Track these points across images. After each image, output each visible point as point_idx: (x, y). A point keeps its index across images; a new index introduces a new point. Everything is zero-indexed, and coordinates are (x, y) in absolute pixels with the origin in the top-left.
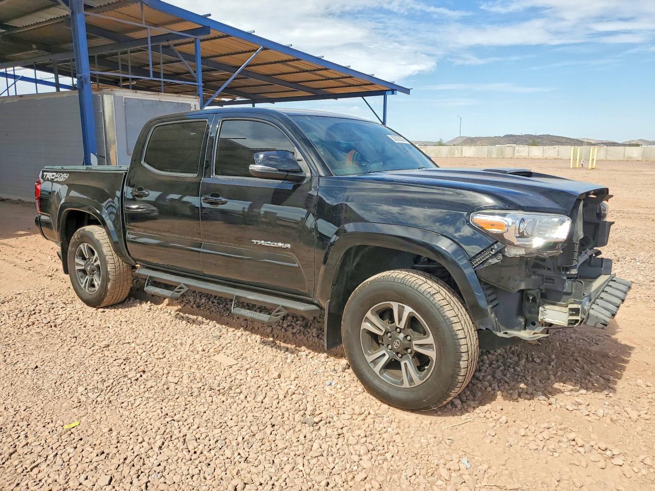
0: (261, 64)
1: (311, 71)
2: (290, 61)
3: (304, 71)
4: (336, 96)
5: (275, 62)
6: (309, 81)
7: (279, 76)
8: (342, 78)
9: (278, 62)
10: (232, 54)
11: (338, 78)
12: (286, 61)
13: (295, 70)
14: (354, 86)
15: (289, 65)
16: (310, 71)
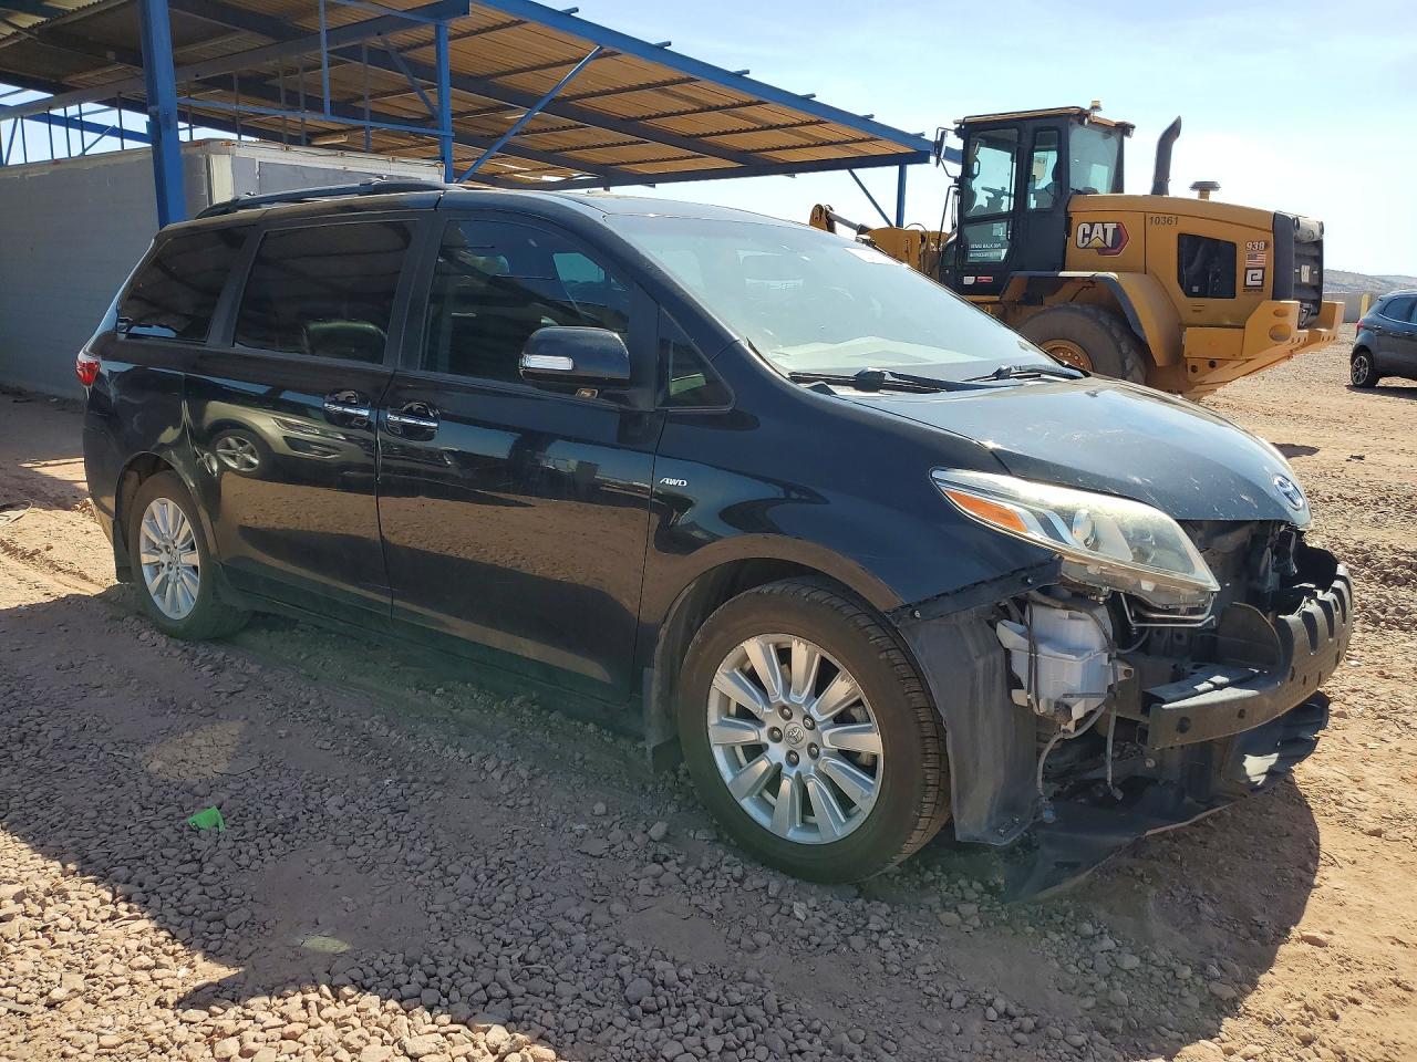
0: (608, 93)
1: (726, 107)
2: (673, 82)
3: (710, 109)
4: (791, 169)
5: (641, 87)
6: (726, 133)
7: (654, 121)
8: (802, 124)
9: (648, 86)
10: (540, 67)
11: (791, 126)
12: (666, 83)
13: (690, 107)
14: (831, 143)
15: (674, 95)
16: (723, 108)
